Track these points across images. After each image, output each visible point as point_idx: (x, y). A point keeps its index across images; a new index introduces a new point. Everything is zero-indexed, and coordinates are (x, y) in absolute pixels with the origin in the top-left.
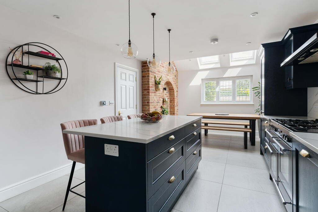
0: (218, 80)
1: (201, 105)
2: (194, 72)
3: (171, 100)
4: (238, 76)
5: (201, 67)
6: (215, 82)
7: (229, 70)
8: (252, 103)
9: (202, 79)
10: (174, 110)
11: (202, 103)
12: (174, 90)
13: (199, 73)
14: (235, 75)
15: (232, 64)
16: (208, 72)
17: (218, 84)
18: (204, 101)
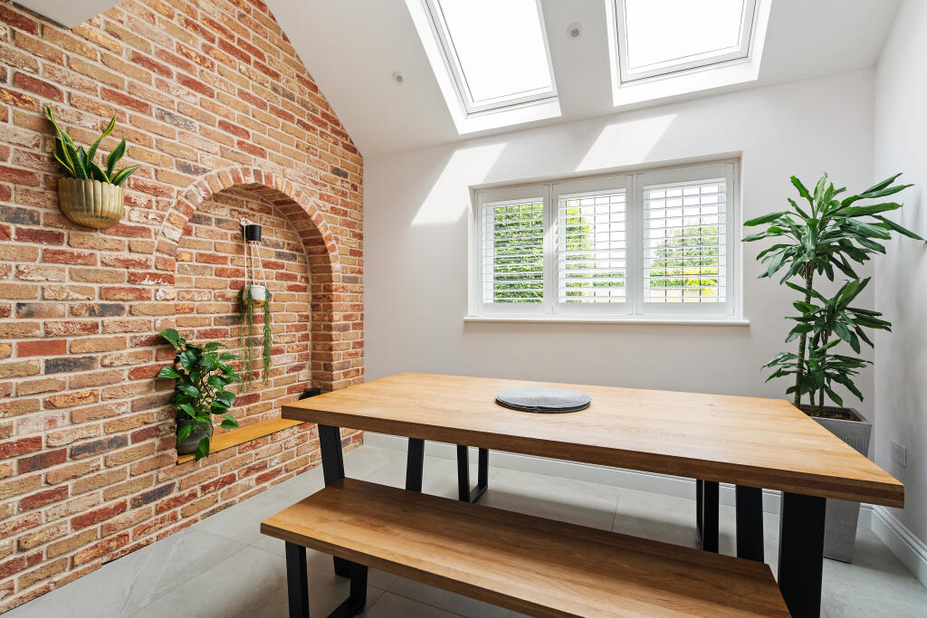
0: (554, 187)
1: (467, 322)
2: (431, 152)
3: (314, 297)
5: (464, 126)
6: (539, 204)
8: (739, 318)
9: (475, 191)
10: (331, 349)
11: (474, 313)
12: (323, 243)
13: (459, 156)
15: (623, 96)
16: (497, 149)
17: (551, 210)
18: (482, 303)
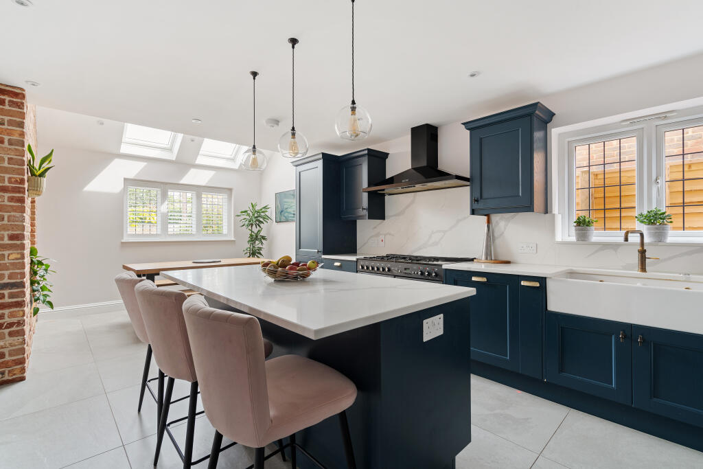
0: (165, 187)
1: (122, 243)
2: (105, 157)
4: (207, 185)
6: (159, 191)
7: (193, 171)
8: (233, 238)
9: (125, 179)
11: (126, 239)
13: (117, 161)
14: (203, 183)
15: (200, 161)
16: (142, 165)
17: (164, 196)
